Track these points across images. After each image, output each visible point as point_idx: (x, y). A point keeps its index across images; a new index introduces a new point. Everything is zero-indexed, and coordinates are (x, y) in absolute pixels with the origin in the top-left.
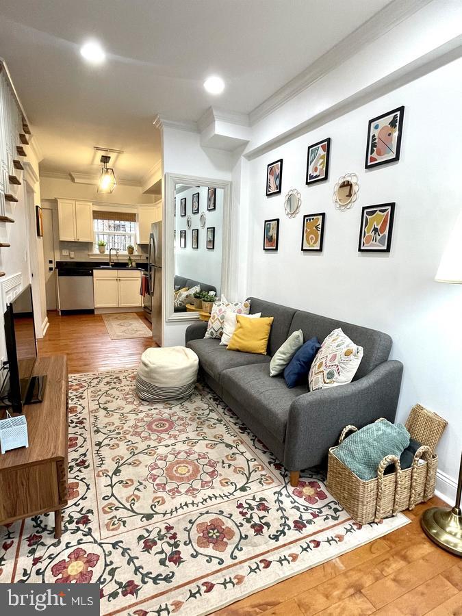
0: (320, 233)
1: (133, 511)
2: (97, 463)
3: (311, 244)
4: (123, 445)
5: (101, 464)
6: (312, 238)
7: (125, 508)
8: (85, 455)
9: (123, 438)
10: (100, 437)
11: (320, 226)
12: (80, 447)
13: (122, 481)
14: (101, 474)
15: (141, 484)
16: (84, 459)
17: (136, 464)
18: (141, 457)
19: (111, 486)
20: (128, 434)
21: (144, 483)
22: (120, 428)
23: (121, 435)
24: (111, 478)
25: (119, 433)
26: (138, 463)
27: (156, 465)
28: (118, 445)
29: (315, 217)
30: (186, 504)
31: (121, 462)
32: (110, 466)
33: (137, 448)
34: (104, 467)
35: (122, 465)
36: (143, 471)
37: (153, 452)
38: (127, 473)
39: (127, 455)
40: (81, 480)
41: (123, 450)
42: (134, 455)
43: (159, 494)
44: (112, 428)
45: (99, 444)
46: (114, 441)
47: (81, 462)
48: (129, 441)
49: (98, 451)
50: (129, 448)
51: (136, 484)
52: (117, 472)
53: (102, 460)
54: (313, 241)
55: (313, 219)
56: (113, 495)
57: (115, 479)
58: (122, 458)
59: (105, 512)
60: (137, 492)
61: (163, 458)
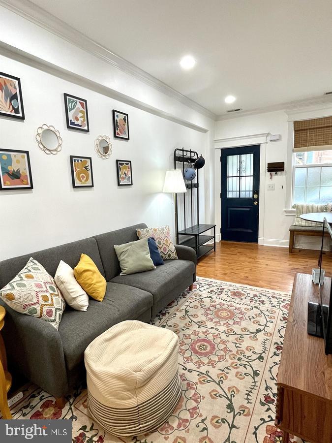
0: (90, 173)
1: (261, 312)
2: (268, 343)
3: (83, 181)
4: (244, 346)
5: (266, 340)
6: (83, 177)
7: (264, 314)
8: (275, 354)
9: (239, 352)
10: (257, 365)
11: (89, 167)
12: (277, 364)
13: (259, 325)
14: (269, 335)
15: (250, 319)
16: (276, 351)
17: (245, 329)
18: (238, 331)
19: (266, 325)
20: (233, 354)
21: (248, 319)
22: (234, 365)
23: (238, 356)
24: (264, 329)
25: (239, 359)
26: (243, 330)
27: (234, 323)
28: (247, 349)
29: (83, 160)
30: (238, 303)
31: (253, 335)
32: (261, 336)
33: (236, 339)
34: (266, 338)
35: (253, 333)
36: (244, 324)
37: (229, 331)
38: (253, 328)
39: (246, 338)
40: (282, 337)
41: (247, 342)
42: (242, 335)
43: (245, 311)
44: (241, 369)
45: (261, 358)
46: (248, 353)
47: (280, 349)
48: (237, 347)
49: (264, 352)
50: (241, 342)
51: (252, 320)
52: (259, 331)
53: (264, 343)
54: (85, 179)
55: (81, 161)
56: (267, 322)
57: (262, 328)
58: (250, 337)
59: (274, 317)
60: (255, 317)
61: (227, 324)
